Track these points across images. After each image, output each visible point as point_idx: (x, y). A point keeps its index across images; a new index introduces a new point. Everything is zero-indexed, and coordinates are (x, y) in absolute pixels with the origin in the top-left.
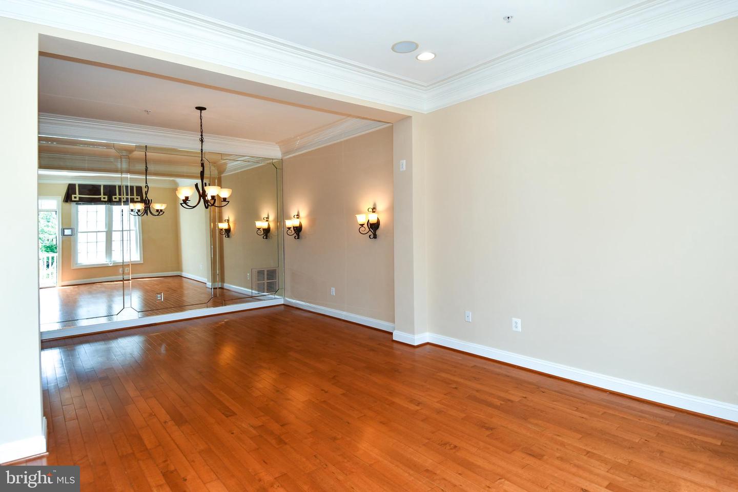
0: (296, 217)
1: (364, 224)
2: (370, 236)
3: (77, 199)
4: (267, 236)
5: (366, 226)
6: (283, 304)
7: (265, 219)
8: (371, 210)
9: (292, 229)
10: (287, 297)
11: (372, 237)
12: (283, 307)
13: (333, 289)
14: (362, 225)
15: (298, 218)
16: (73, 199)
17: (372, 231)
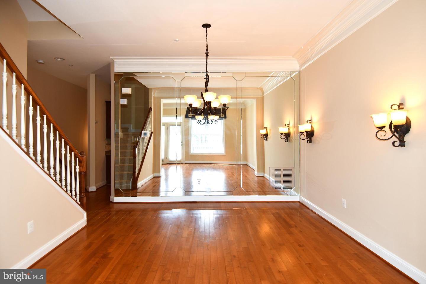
0: (308, 122)
1: (384, 127)
2: (394, 143)
3: (191, 116)
4: (287, 139)
5: (387, 129)
6: (299, 202)
7: (287, 125)
8: (397, 107)
9: (305, 134)
10: (302, 196)
11: (397, 144)
12: (298, 203)
13: (344, 201)
14: (381, 128)
15: (310, 123)
16: (189, 116)
17: (397, 135)
